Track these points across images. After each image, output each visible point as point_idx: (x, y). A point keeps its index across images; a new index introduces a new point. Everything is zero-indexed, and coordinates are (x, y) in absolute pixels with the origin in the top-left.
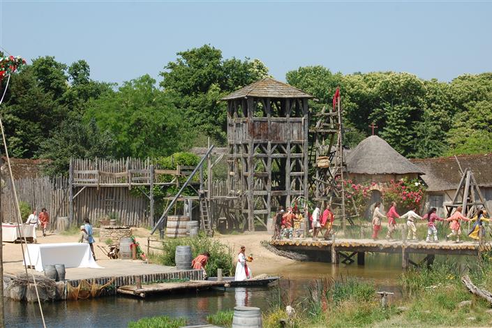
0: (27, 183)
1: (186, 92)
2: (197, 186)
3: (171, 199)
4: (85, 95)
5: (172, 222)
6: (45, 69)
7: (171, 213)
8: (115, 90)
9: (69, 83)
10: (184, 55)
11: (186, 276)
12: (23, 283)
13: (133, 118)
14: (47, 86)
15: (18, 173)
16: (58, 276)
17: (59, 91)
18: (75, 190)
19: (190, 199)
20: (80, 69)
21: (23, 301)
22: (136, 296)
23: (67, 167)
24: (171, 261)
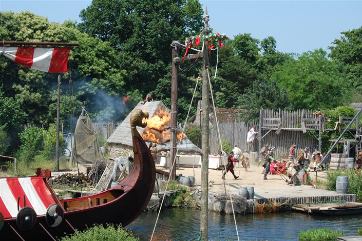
0: (228, 126)
1: (347, 61)
2: (354, 132)
3: (334, 140)
4: (272, 62)
5: (335, 158)
6: (244, 43)
7: (334, 151)
8: (296, 58)
9: (261, 53)
10: (347, 34)
11: (344, 198)
12: (223, 200)
13: (308, 80)
14: (244, 55)
15: (222, 118)
16: (248, 195)
17: (253, 59)
18: (263, 132)
19: (349, 141)
20: (269, 43)
21: (223, 213)
22: (305, 212)
23: (258, 116)
24: (333, 187)
